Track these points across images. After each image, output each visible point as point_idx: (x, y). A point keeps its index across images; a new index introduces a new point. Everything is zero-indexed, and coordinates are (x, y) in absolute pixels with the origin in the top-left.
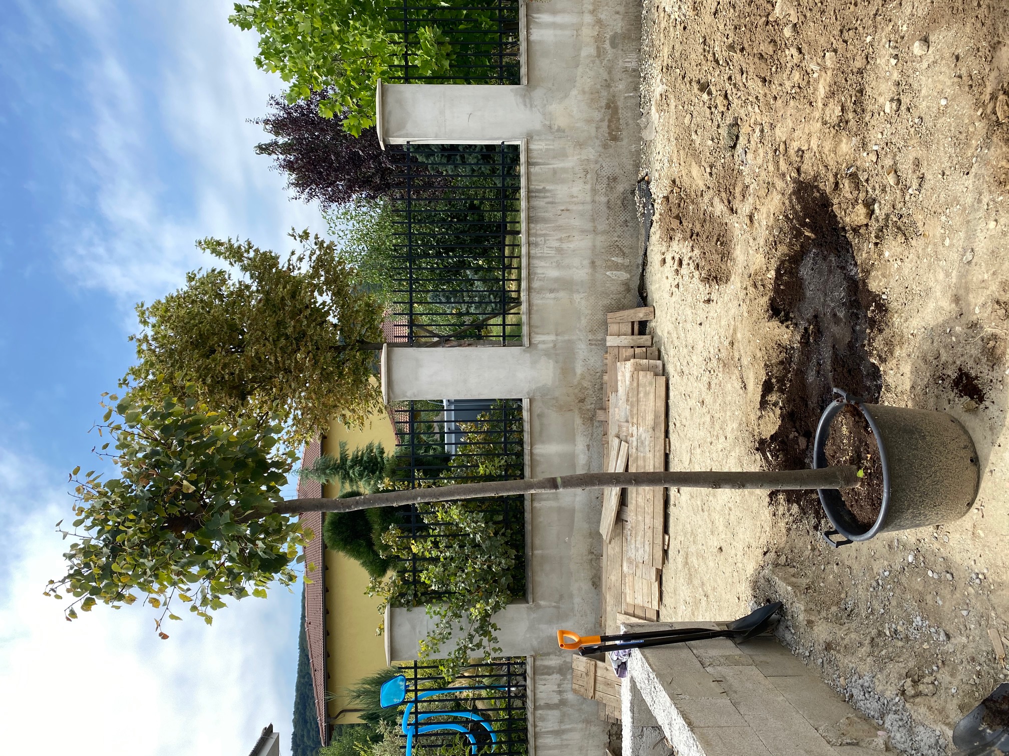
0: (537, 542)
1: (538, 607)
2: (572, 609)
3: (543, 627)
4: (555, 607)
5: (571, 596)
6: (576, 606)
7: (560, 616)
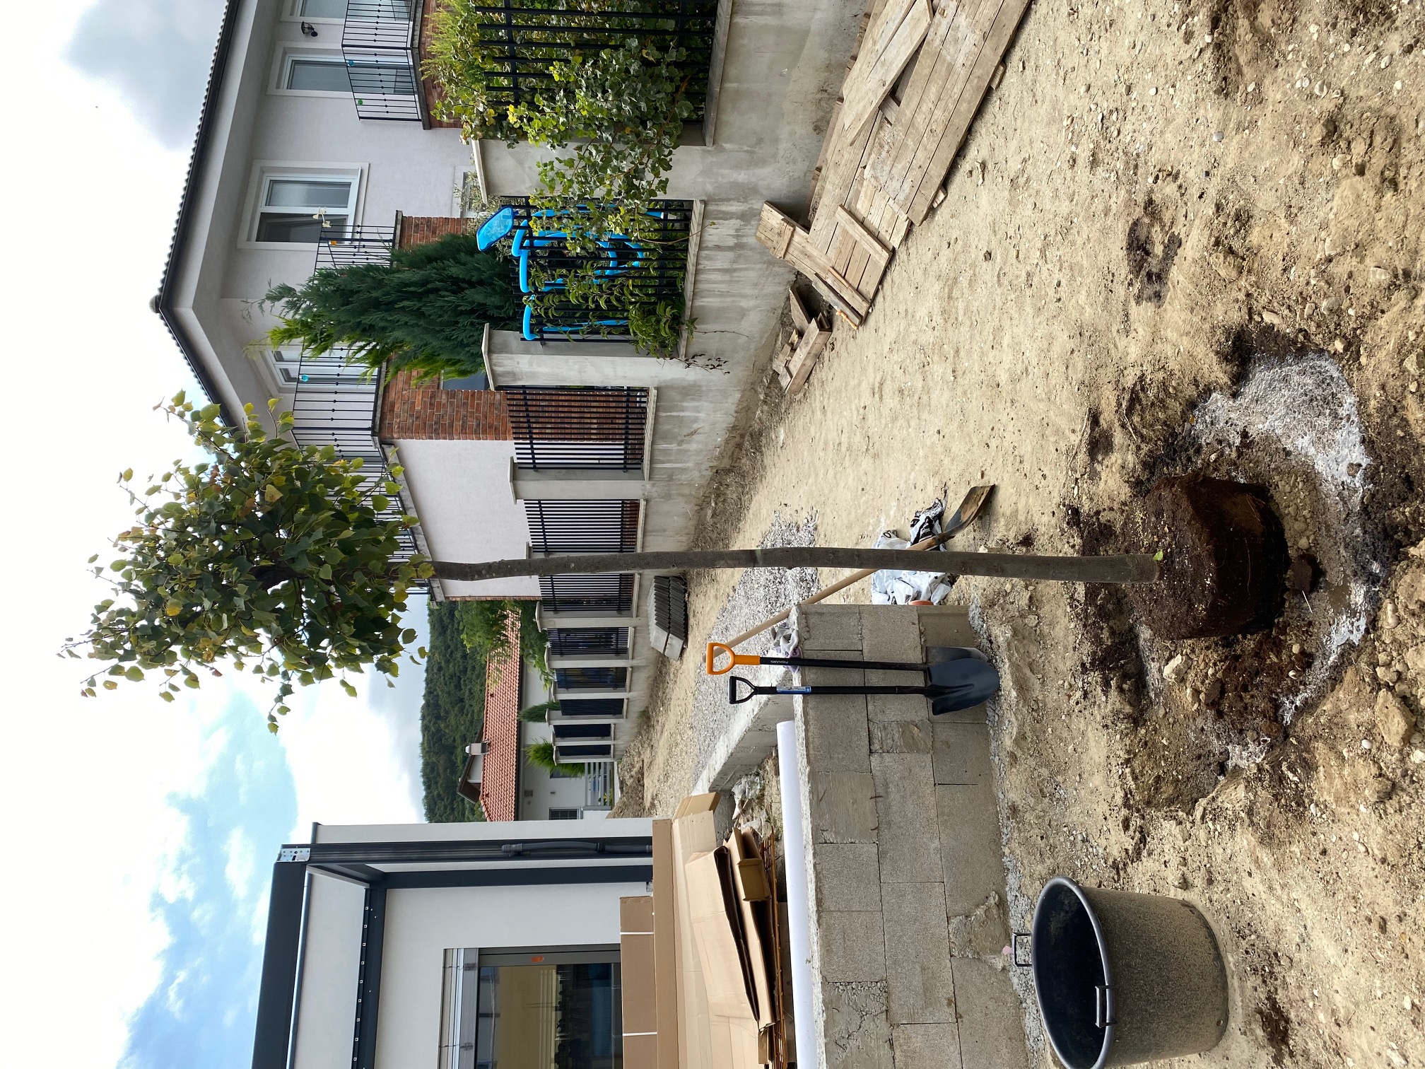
0: (732, 71)
1: (723, 150)
2: (774, 156)
3: (725, 172)
4: (747, 151)
5: (776, 140)
6: (781, 153)
7: (754, 160)
